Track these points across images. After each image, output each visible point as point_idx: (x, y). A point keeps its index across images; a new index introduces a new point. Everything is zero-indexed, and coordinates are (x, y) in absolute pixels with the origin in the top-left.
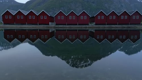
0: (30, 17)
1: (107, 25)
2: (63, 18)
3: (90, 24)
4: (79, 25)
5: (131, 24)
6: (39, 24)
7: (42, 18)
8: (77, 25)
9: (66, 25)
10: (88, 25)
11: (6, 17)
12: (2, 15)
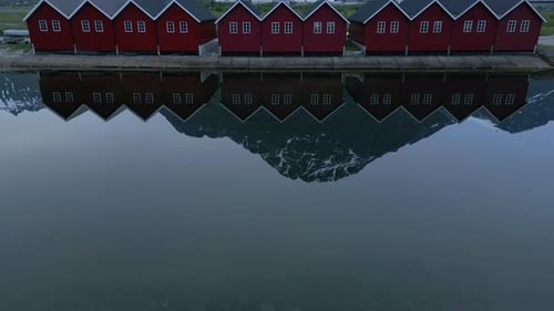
0: (128, 27)
1: (409, 55)
2: (247, 28)
3: (349, 53)
4: (307, 54)
5: (497, 52)
6: (162, 53)
7: (170, 28)
8: (299, 54)
9: (259, 56)
10: (339, 54)
11: (43, 26)
12: (28, 20)
